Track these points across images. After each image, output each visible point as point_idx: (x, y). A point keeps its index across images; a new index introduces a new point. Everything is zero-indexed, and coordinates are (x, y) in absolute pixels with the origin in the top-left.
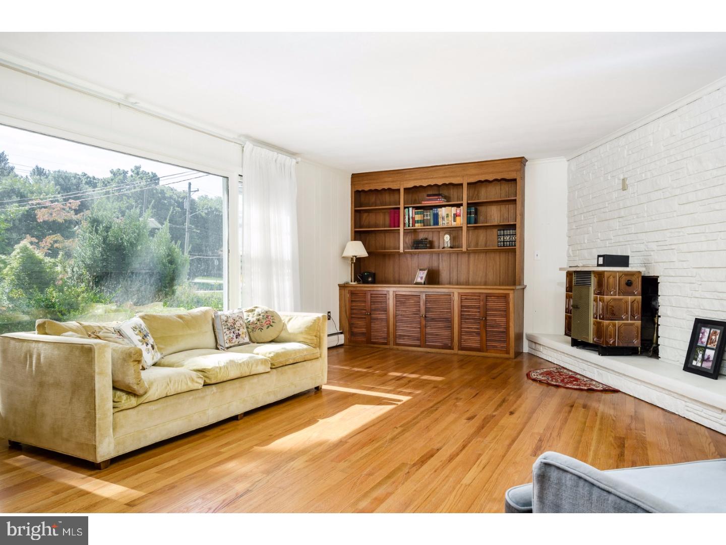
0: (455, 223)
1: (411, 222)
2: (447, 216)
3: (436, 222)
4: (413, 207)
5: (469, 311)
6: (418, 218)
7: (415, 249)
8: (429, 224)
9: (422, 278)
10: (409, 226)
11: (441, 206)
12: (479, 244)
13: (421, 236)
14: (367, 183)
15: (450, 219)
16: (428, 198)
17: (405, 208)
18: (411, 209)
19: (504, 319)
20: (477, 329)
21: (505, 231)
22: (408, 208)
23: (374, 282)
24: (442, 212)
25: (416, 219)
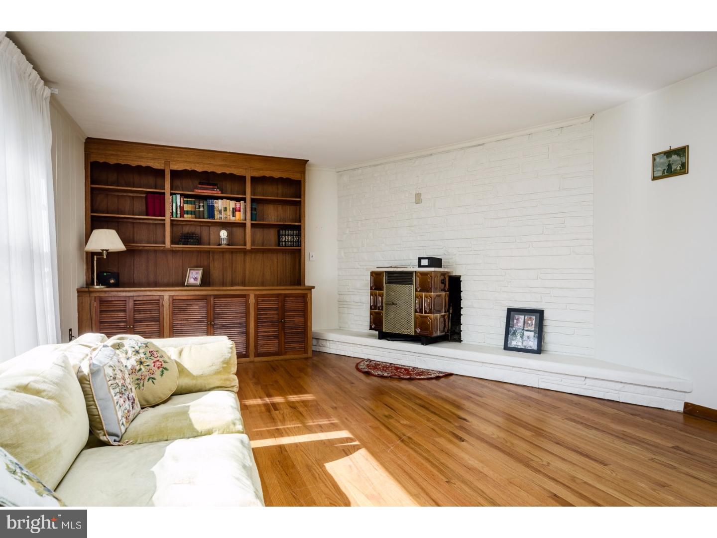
0: (234, 218)
1: (179, 212)
2: (225, 209)
3: (211, 215)
4: (182, 195)
5: (266, 314)
6: (187, 207)
7: (183, 244)
8: (201, 216)
9: (196, 279)
10: (176, 217)
11: (217, 198)
12: (256, 243)
13: (186, 229)
14: (112, 155)
15: (228, 214)
16: (200, 186)
17: (172, 194)
18: (178, 196)
19: (302, 320)
20: (275, 331)
21: (287, 232)
22: (175, 194)
23: (116, 285)
24: (219, 204)
25: (185, 209)
